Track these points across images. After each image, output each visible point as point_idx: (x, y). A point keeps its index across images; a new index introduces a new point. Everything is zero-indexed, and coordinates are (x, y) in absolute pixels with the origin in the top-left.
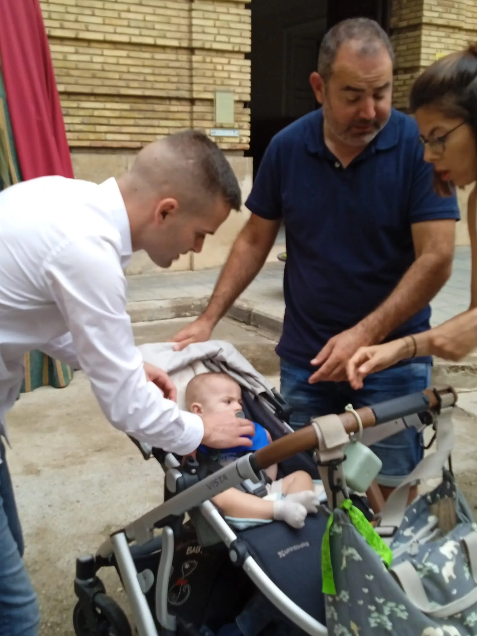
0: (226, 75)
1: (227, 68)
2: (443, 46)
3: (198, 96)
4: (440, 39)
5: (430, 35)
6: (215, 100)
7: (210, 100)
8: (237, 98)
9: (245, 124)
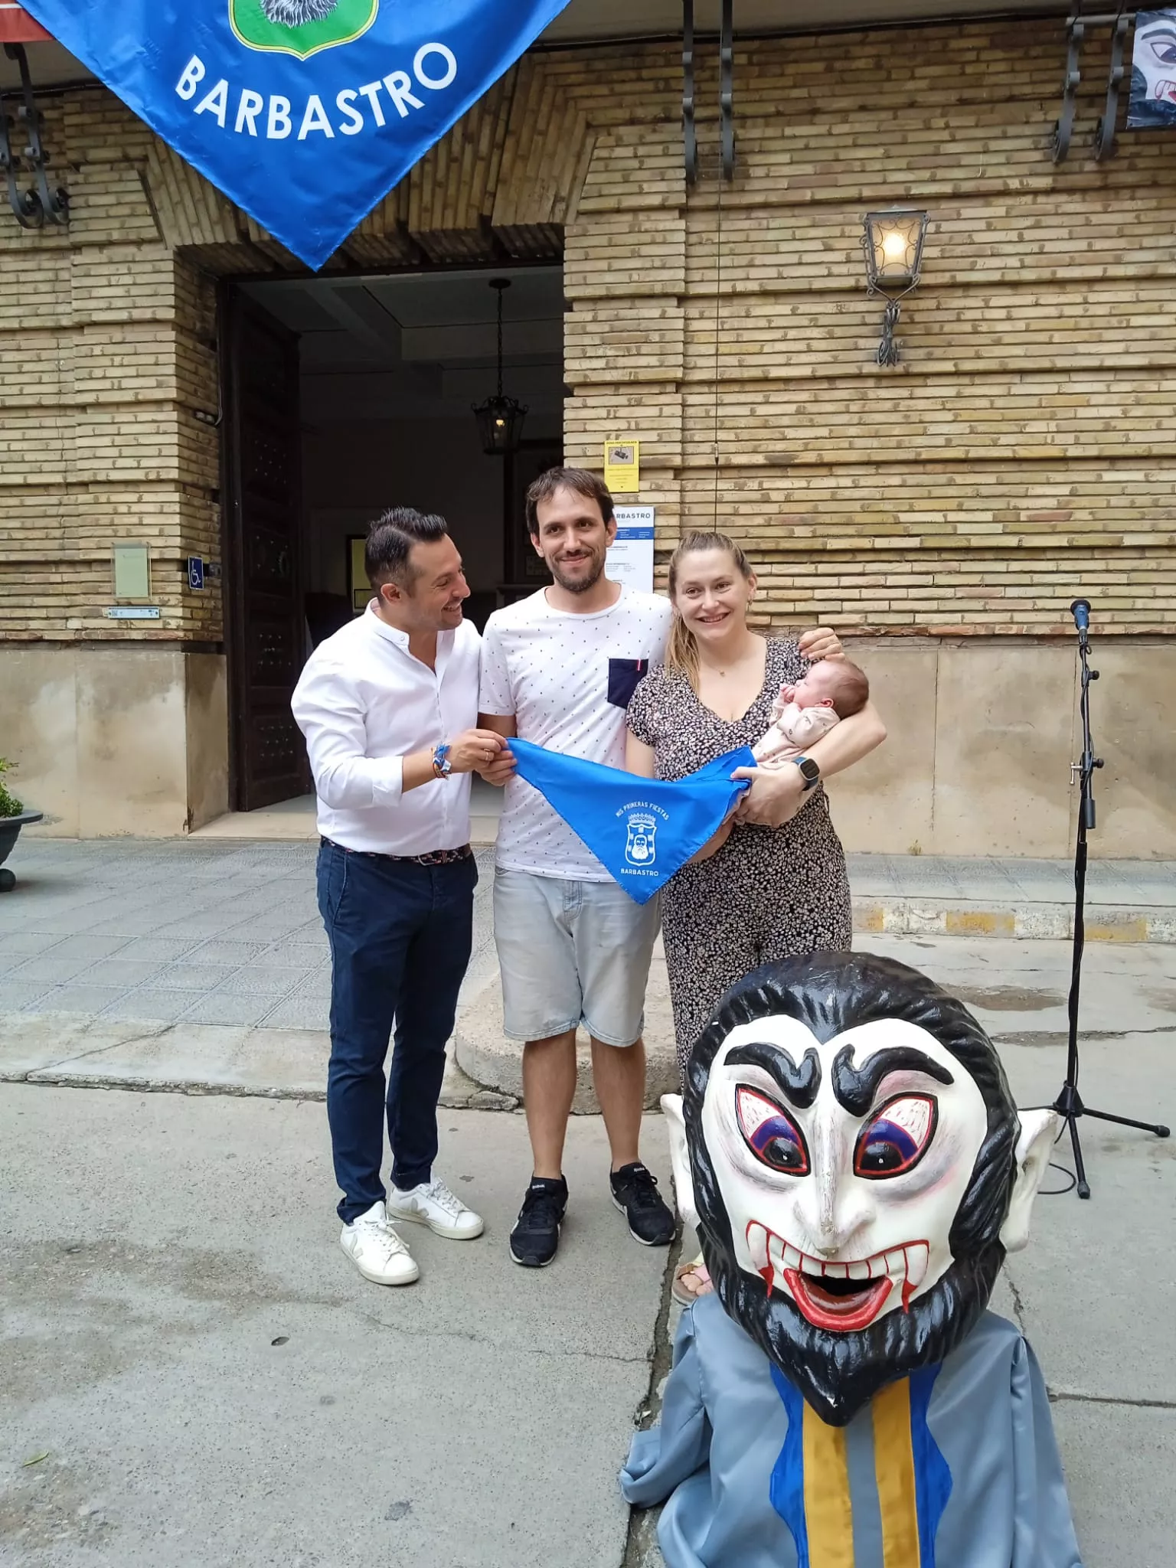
0: (135, 520)
1: (135, 508)
2: (623, 425)
3: (87, 557)
4: (615, 412)
5: (585, 407)
6: (114, 560)
7: (107, 561)
8: (155, 555)
9: (171, 597)
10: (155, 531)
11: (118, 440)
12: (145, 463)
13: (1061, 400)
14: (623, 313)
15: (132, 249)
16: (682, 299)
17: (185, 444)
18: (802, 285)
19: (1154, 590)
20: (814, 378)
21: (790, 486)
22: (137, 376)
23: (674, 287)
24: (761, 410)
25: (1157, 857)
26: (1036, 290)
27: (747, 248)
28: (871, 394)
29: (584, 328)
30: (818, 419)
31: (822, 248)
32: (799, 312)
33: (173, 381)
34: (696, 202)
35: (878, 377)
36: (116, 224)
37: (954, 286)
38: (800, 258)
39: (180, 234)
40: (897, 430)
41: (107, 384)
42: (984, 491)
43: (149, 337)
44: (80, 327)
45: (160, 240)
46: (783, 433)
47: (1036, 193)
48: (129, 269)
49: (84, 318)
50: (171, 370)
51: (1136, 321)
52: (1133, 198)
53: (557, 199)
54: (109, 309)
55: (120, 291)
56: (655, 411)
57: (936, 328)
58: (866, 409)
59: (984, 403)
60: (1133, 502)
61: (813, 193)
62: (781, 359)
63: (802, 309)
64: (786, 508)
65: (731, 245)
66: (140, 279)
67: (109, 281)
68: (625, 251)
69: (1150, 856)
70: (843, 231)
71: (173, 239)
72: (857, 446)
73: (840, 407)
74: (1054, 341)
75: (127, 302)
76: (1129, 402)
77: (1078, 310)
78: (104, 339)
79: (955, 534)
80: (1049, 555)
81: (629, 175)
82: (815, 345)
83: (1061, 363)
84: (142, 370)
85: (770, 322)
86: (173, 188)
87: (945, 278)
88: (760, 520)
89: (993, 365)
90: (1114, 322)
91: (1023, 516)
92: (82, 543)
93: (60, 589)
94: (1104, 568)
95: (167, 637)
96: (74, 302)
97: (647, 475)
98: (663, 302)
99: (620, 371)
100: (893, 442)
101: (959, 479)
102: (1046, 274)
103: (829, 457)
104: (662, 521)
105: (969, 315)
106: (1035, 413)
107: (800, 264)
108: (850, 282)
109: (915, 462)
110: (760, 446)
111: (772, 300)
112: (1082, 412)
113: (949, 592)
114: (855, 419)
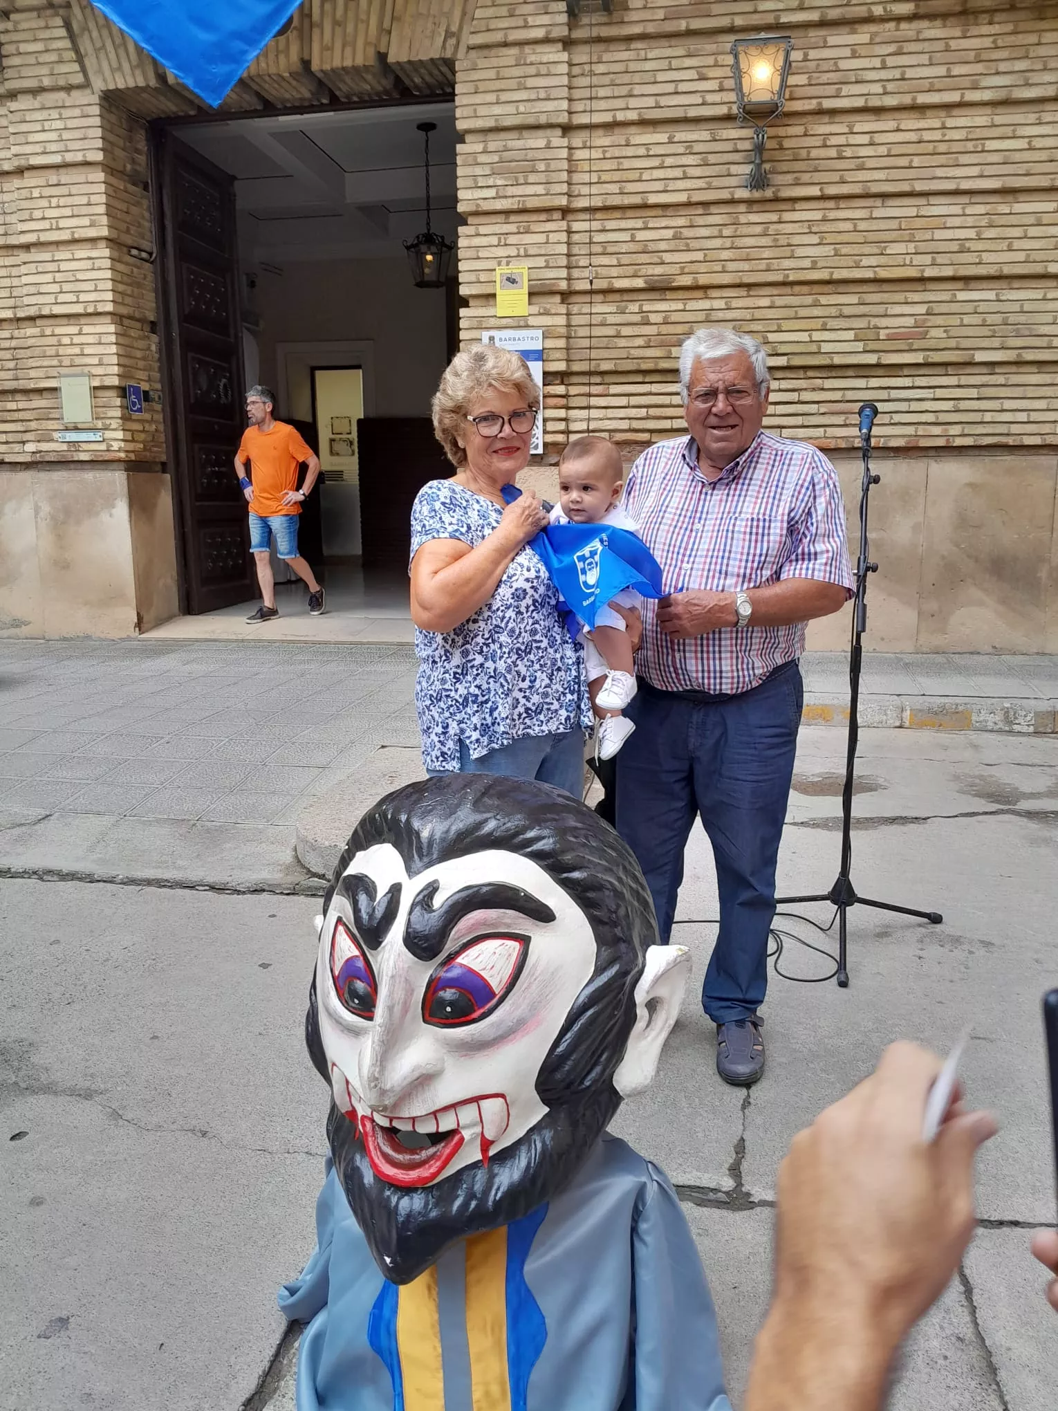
0: (77, 350)
1: (76, 340)
2: (513, 251)
3: (37, 386)
4: (505, 239)
5: (478, 235)
6: (60, 388)
7: (55, 389)
8: (96, 383)
9: (112, 421)
10: (95, 361)
11: (59, 277)
12: (83, 297)
13: (919, 223)
14: (511, 144)
15: (62, 95)
16: (567, 129)
17: (119, 279)
18: (679, 113)
19: (1002, 404)
20: (689, 204)
21: (668, 309)
22: (73, 216)
23: (559, 116)
24: (641, 236)
25: (997, 651)
26: (897, 115)
27: (626, 78)
28: (743, 219)
29: (475, 159)
30: (694, 244)
31: (696, 77)
32: (676, 139)
33: (104, 220)
34: (577, 34)
35: (749, 202)
36: (45, 70)
37: (820, 112)
38: (676, 87)
39: (105, 80)
40: (767, 253)
41: (46, 225)
42: (847, 311)
43: (82, 179)
44: (20, 171)
45: (86, 85)
46: (661, 258)
47: (899, 19)
48: (60, 114)
49: (23, 162)
50: (102, 209)
51: (991, 145)
52: (990, 23)
53: (449, 34)
54: (44, 153)
55: (53, 136)
56: (541, 238)
57: (803, 153)
58: (738, 233)
59: (848, 226)
60: (984, 320)
61: (688, 23)
62: (659, 186)
63: (679, 136)
64: (665, 329)
65: (612, 76)
66: (70, 124)
67: (43, 126)
68: (512, 84)
69: (991, 650)
70: (716, 60)
71: (99, 85)
72: (730, 269)
73: (715, 231)
74: (914, 165)
75: (60, 146)
76: (983, 224)
77: (937, 135)
78: (42, 182)
79: (819, 353)
80: (906, 372)
81: (514, 9)
82: (692, 172)
83: (919, 186)
84: (76, 211)
85: (648, 150)
86: (95, 34)
87: (811, 105)
88: (640, 342)
89: (856, 189)
90: (970, 146)
91: (883, 334)
92: (33, 373)
93: (16, 416)
94: (956, 383)
95: (110, 458)
96: (12, 147)
97: (535, 299)
98: (549, 132)
99: (510, 200)
100: (762, 265)
101: (824, 300)
102: (907, 100)
103: (703, 280)
104: (550, 343)
105: (834, 141)
106: (894, 235)
107: (677, 93)
108: (723, 110)
109: (784, 284)
110: (640, 270)
111: (651, 129)
112: (939, 234)
113: (813, 408)
114: (728, 243)
